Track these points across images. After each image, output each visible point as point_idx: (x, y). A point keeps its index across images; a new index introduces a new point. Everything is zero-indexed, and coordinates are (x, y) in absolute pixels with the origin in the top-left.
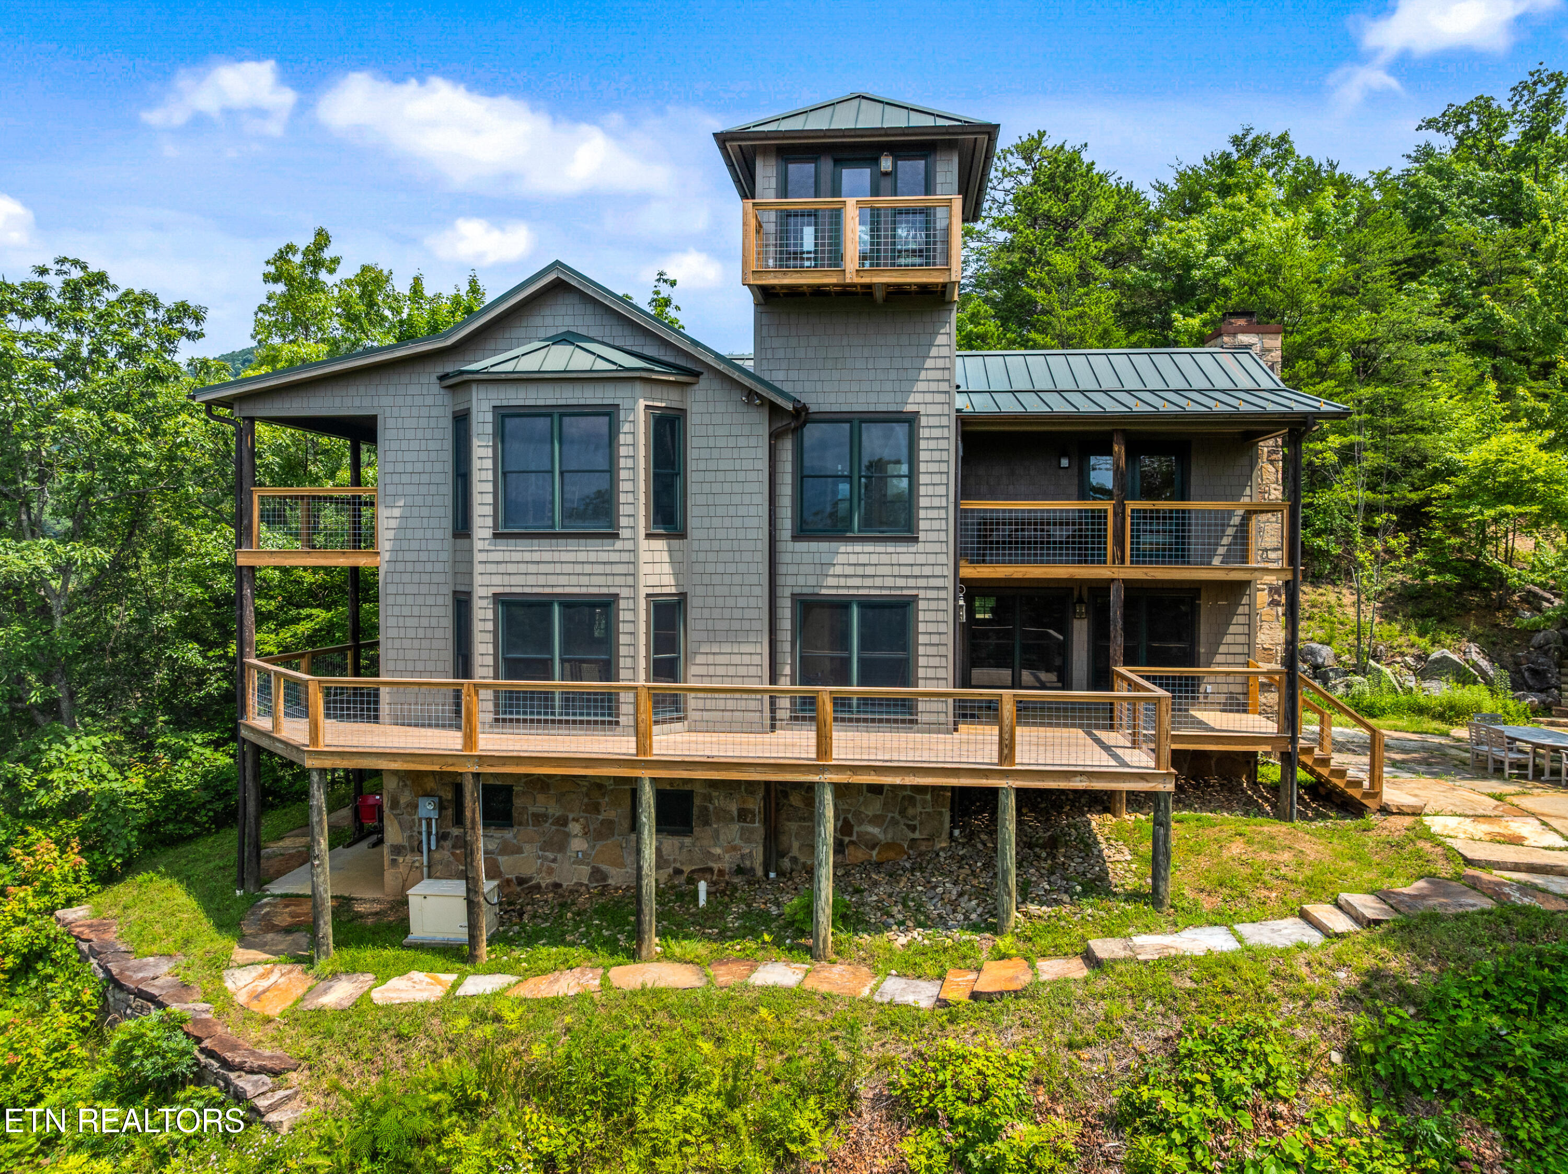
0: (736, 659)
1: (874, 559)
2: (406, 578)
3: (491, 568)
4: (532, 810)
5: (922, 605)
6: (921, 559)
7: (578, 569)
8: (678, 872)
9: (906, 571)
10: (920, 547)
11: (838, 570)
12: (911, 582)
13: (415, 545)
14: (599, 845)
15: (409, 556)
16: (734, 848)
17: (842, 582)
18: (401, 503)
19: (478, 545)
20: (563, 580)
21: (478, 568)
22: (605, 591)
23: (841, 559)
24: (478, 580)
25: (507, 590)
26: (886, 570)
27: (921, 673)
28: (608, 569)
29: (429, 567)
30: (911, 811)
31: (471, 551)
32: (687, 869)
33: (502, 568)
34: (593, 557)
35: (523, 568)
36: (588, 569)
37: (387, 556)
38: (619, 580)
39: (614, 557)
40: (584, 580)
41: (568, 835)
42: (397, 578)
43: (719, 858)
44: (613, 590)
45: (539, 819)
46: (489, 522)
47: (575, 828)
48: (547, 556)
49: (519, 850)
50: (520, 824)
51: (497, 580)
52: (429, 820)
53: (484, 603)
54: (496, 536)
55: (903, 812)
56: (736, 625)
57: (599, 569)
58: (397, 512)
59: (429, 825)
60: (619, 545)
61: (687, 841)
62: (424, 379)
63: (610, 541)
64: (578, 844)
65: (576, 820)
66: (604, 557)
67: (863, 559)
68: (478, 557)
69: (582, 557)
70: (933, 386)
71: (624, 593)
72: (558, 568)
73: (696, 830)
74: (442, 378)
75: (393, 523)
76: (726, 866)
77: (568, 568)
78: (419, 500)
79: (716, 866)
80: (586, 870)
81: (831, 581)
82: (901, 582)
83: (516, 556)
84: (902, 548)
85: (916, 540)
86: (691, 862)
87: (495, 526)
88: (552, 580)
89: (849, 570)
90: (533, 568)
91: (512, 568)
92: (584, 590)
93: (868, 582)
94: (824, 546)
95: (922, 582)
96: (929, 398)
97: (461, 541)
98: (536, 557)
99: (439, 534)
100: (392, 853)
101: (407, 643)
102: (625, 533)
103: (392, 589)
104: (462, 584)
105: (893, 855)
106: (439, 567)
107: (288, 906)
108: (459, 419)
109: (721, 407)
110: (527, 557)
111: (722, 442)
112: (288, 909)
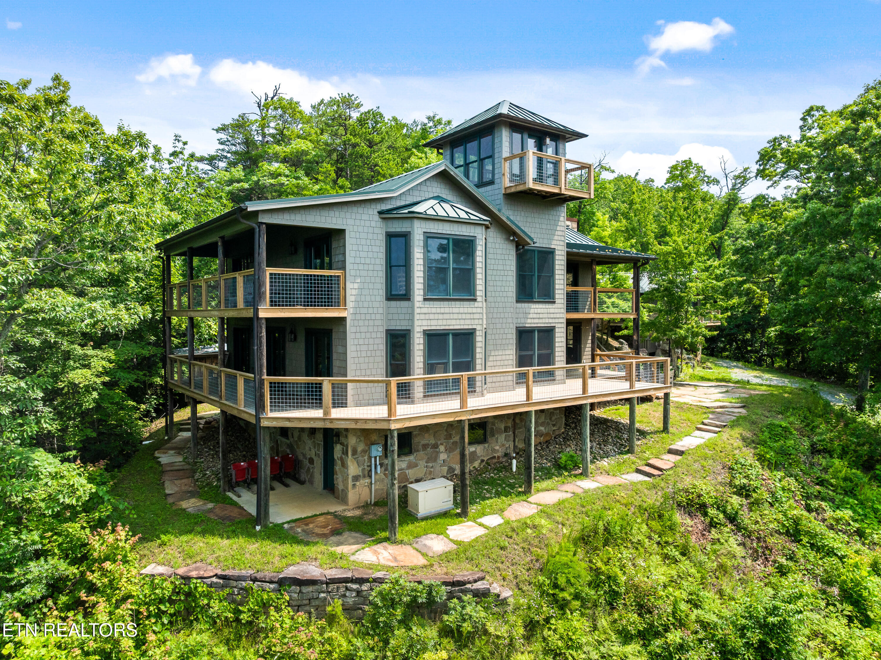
0: (504, 357)
1: (542, 311)
2: (361, 323)
3: (422, 317)
4: (423, 442)
5: (557, 330)
6: (556, 311)
7: (460, 316)
8: (482, 461)
9: (552, 316)
10: (556, 305)
11: (531, 316)
12: (554, 321)
13: (366, 305)
14: (451, 454)
15: (364, 311)
16: (503, 445)
17: (533, 321)
18: (359, 281)
19: (417, 304)
20: (454, 322)
21: (417, 317)
22: (470, 327)
23: (532, 311)
24: (417, 323)
25: (429, 328)
26: (545, 316)
27: (557, 359)
28: (472, 316)
29: (373, 317)
30: (553, 418)
31: (413, 308)
32: (485, 459)
33: (427, 317)
34: (466, 310)
35: (436, 316)
36: (464, 316)
37: (351, 311)
38: (476, 322)
39: (474, 310)
40: (462, 322)
41: (438, 453)
42: (356, 323)
43: (498, 451)
44: (474, 327)
45: (425, 447)
46: (422, 292)
47: (442, 448)
48: (447, 310)
49: (416, 465)
50: (418, 451)
51: (425, 323)
52: (375, 458)
53: (418, 335)
54: (425, 300)
55: (550, 419)
56: (504, 342)
57: (468, 316)
58: (356, 286)
59: (376, 461)
60: (476, 304)
61: (486, 445)
62: (371, 212)
63: (472, 303)
64: (443, 456)
65: (442, 444)
66: (470, 310)
67: (539, 311)
68: (417, 311)
69: (462, 310)
70: (560, 238)
71: (478, 328)
72: (452, 316)
73: (489, 439)
74: (380, 213)
75: (354, 292)
76: (499, 454)
77: (456, 316)
78: (368, 279)
79: (496, 455)
80: (445, 469)
81: (529, 321)
82: (551, 321)
83: (434, 310)
84: (550, 306)
85: (554, 302)
86: (487, 455)
87: (425, 295)
88: (449, 322)
89: (535, 316)
90: (441, 317)
91: (432, 317)
92: (462, 327)
93: (541, 321)
94: (526, 305)
95: (557, 321)
96: (558, 243)
97: (398, 302)
98: (442, 310)
99: (378, 298)
100: (353, 481)
101: (361, 360)
102: (479, 299)
103: (353, 330)
104: (399, 325)
105: (548, 438)
106: (378, 317)
107: (307, 525)
108: (390, 236)
109: (499, 240)
110: (438, 310)
111: (499, 257)
112: (311, 526)
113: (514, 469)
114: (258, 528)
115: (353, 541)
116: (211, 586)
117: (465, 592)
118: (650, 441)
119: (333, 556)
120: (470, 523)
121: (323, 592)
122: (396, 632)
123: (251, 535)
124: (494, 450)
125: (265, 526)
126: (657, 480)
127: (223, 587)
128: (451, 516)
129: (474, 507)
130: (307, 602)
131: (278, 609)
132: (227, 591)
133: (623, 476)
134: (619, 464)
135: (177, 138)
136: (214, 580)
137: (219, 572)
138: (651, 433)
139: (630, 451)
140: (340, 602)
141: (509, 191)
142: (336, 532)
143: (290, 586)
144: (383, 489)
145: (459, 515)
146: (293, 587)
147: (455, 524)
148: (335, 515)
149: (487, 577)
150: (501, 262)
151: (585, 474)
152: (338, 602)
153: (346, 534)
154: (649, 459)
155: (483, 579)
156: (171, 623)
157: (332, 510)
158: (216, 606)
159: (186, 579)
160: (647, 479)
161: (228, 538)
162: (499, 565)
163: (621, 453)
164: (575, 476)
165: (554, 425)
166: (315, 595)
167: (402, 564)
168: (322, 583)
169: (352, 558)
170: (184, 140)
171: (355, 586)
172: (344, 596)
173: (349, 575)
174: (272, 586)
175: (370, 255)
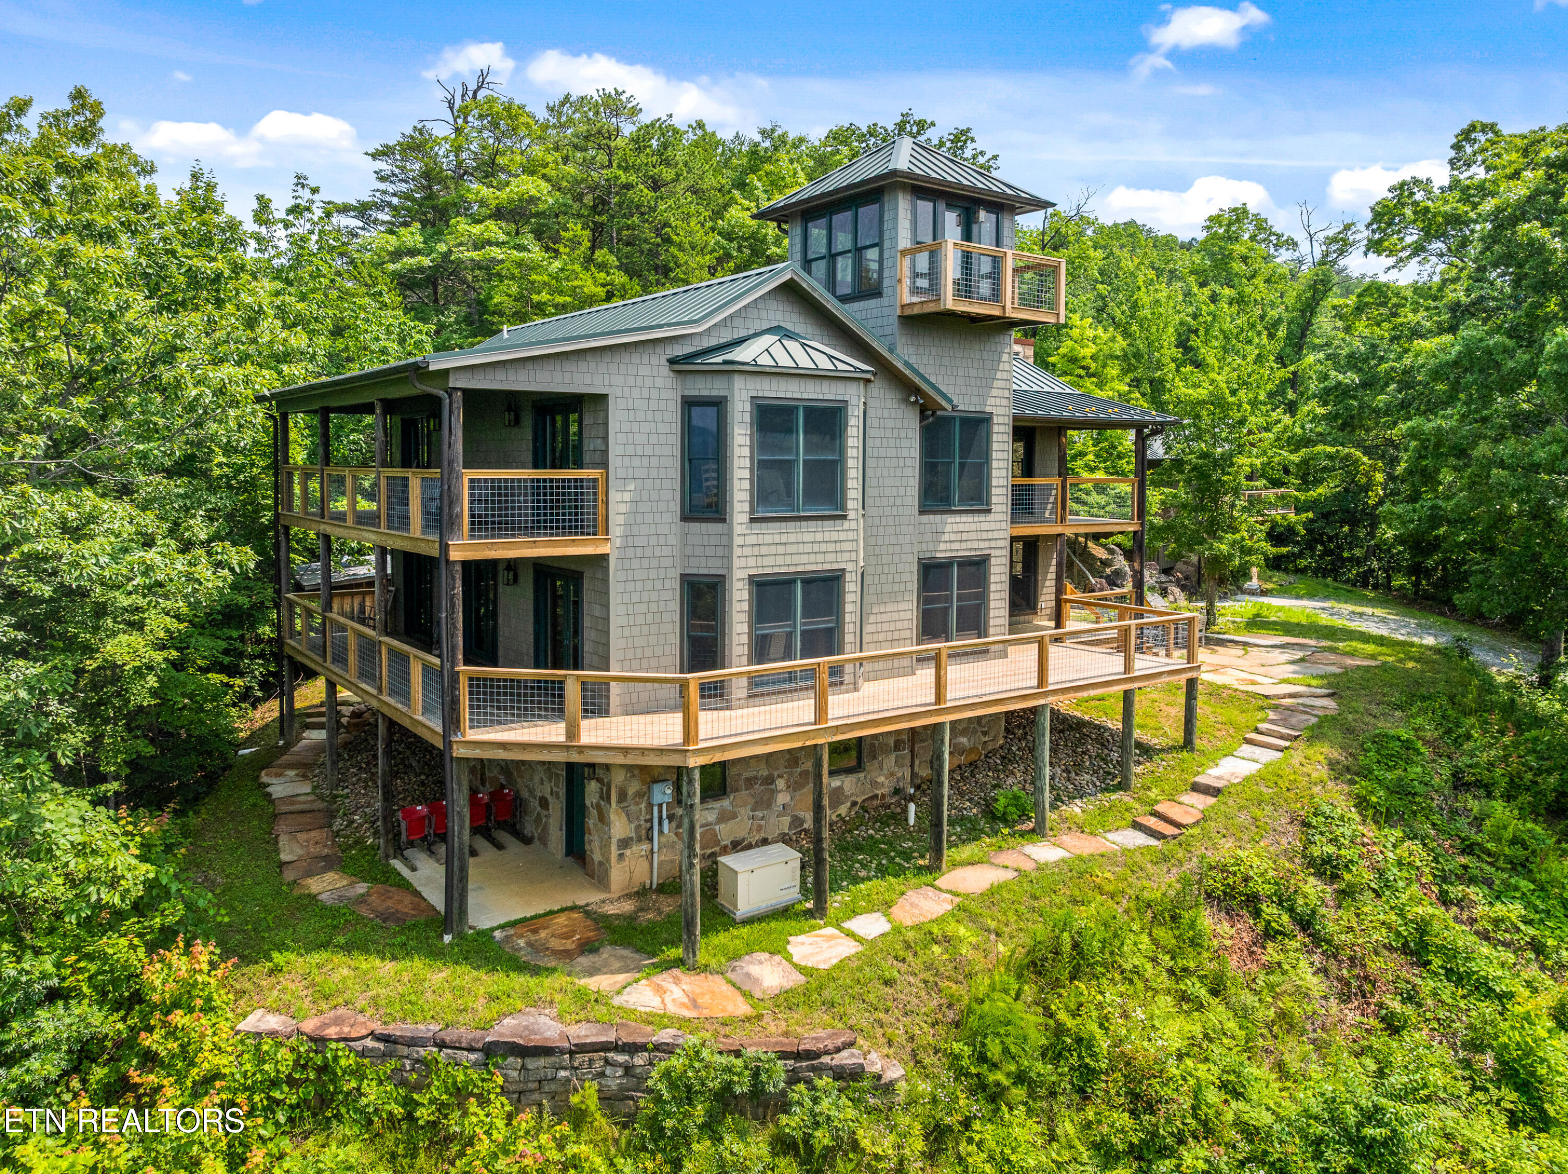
0: (895, 616)
1: (967, 527)
2: (636, 564)
3: (747, 551)
4: (746, 775)
5: (993, 561)
6: (993, 526)
7: (816, 548)
8: (854, 804)
9: (985, 535)
10: (991, 517)
11: (946, 537)
12: (987, 544)
13: (644, 530)
14: (798, 794)
15: (639, 541)
16: (892, 774)
17: (949, 546)
18: (632, 487)
19: (738, 529)
20: (804, 559)
21: (737, 552)
22: (835, 566)
23: (948, 528)
24: (737, 563)
25: (760, 571)
26: (973, 536)
27: (992, 613)
28: (838, 547)
29: (658, 551)
30: (984, 721)
31: (730, 536)
32: (859, 800)
33: (756, 551)
34: (827, 536)
35: (773, 550)
36: (823, 547)
37: (618, 542)
38: (846, 556)
39: (843, 536)
40: (820, 558)
41: (774, 792)
42: (626, 564)
43: (883, 784)
44: (842, 566)
45: (750, 783)
46: (746, 507)
47: (781, 784)
48: (792, 538)
49: (734, 816)
50: (737, 790)
51: (752, 562)
52: (660, 806)
53: (740, 585)
54: (752, 520)
55: (979, 722)
56: (896, 588)
57: (831, 547)
58: (627, 497)
59: (660, 812)
60: (846, 525)
61: (861, 775)
62: (654, 360)
63: (838, 522)
64: (783, 798)
65: (780, 776)
66: (835, 536)
67: (961, 527)
68: (738, 541)
70: (1001, 393)
71: (849, 567)
72: (801, 548)
73: (868, 765)
74: (672, 362)
75: (623, 508)
76: (885, 791)
77: (808, 548)
78: (648, 485)
79: (879, 792)
80: (787, 820)
81: (943, 546)
82: (982, 544)
83: (768, 539)
84: (982, 518)
85: (989, 511)
86: (863, 793)
87: (752, 511)
88: (796, 559)
89: (953, 537)
90: (781, 549)
91: (764, 550)
92: (820, 567)
93: (964, 546)
94: (938, 518)
95: (993, 544)
96: (998, 402)
97: (704, 525)
98: (784, 538)
99: (668, 518)
100: (619, 848)
101: (636, 631)
102: (851, 515)
103: (622, 576)
104: (705, 567)
105: (973, 757)
106: (667, 551)
107: (535, 931)
108: (689, 404)
109: (889, 404)
110: (777, 539)
111: (889, 434)
112: (543, 934)
113: (912, 821)
114: (447, 938)
115: (617, 965)
116: (362, 1054)
117: (819, 1070)
118: (1159, 765)
119: (583, 999)
120: (830, 931)
121: (565, 1068)
122: (695, 1147)
123: (437, 954)
124: (875, 784)
125: (460, 936)
126: (1171, 846)
127: (385, 1056)
128: (797, 915)
129: (839, 898)
130: (534, 1085)
131: (483, 1101)
132: (392, 1064)
133: (1110, 836)
134: (1103, 812)
135: (300, 181)
136: (369, 1043)
137: (379, 1028)
138: (1162, 750)
139: (1124, 786)
140: (595, 1085)
141: (908, 312)
142: (588, 947)
143: (504, 1057)
144: (672, 861)
145: (809, 914)
146: (511, 1059)
147: (802, 932)
148: (585, 910)
149: (860, 1041)
150: (892, 443)
151: (1039, 831)
152: (591, 1088)
153: (607, 952)
154: (1157, 802)
155: (851, 1044)
156: (291, 1120)
157: (581, 902)
158: (372, 1093)
159: (319, 1041)
160: (1153, 842)
161: (394, 958)
162: (881, 1015)
163: (1106, 790)
164: (1022, 834)
165: (985, 734)
166: (550, 1073)
167: (706, 1013)
168: (562, 1052)
169: (617, 1001)
170: (313, 185)
171: (621, 1058)
172: (602, 1075)
173: (611, 1037)
174: (473, 1057)
175: (654, 439)
